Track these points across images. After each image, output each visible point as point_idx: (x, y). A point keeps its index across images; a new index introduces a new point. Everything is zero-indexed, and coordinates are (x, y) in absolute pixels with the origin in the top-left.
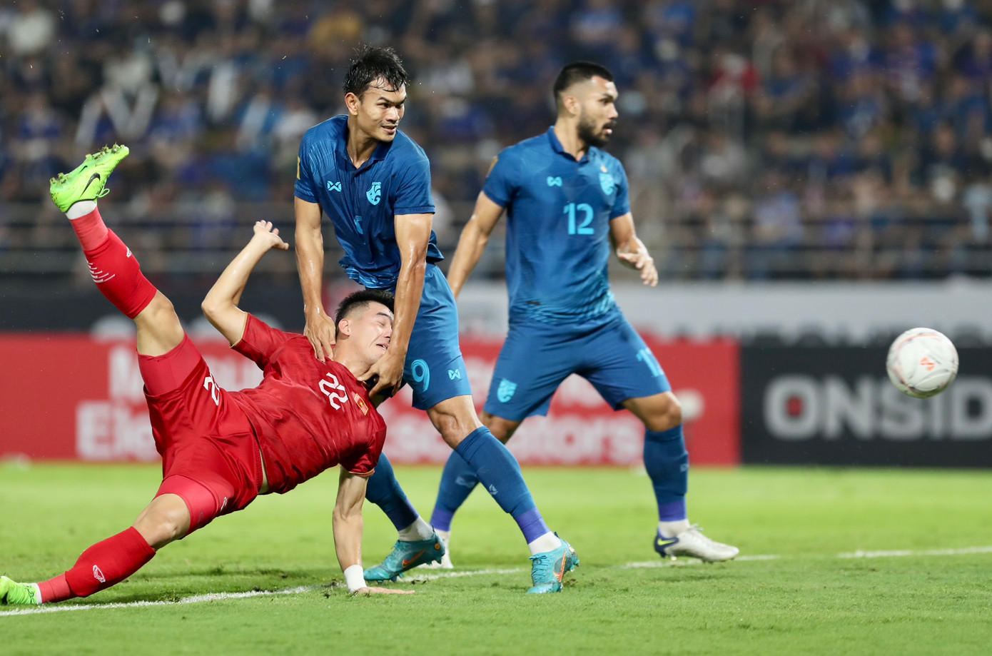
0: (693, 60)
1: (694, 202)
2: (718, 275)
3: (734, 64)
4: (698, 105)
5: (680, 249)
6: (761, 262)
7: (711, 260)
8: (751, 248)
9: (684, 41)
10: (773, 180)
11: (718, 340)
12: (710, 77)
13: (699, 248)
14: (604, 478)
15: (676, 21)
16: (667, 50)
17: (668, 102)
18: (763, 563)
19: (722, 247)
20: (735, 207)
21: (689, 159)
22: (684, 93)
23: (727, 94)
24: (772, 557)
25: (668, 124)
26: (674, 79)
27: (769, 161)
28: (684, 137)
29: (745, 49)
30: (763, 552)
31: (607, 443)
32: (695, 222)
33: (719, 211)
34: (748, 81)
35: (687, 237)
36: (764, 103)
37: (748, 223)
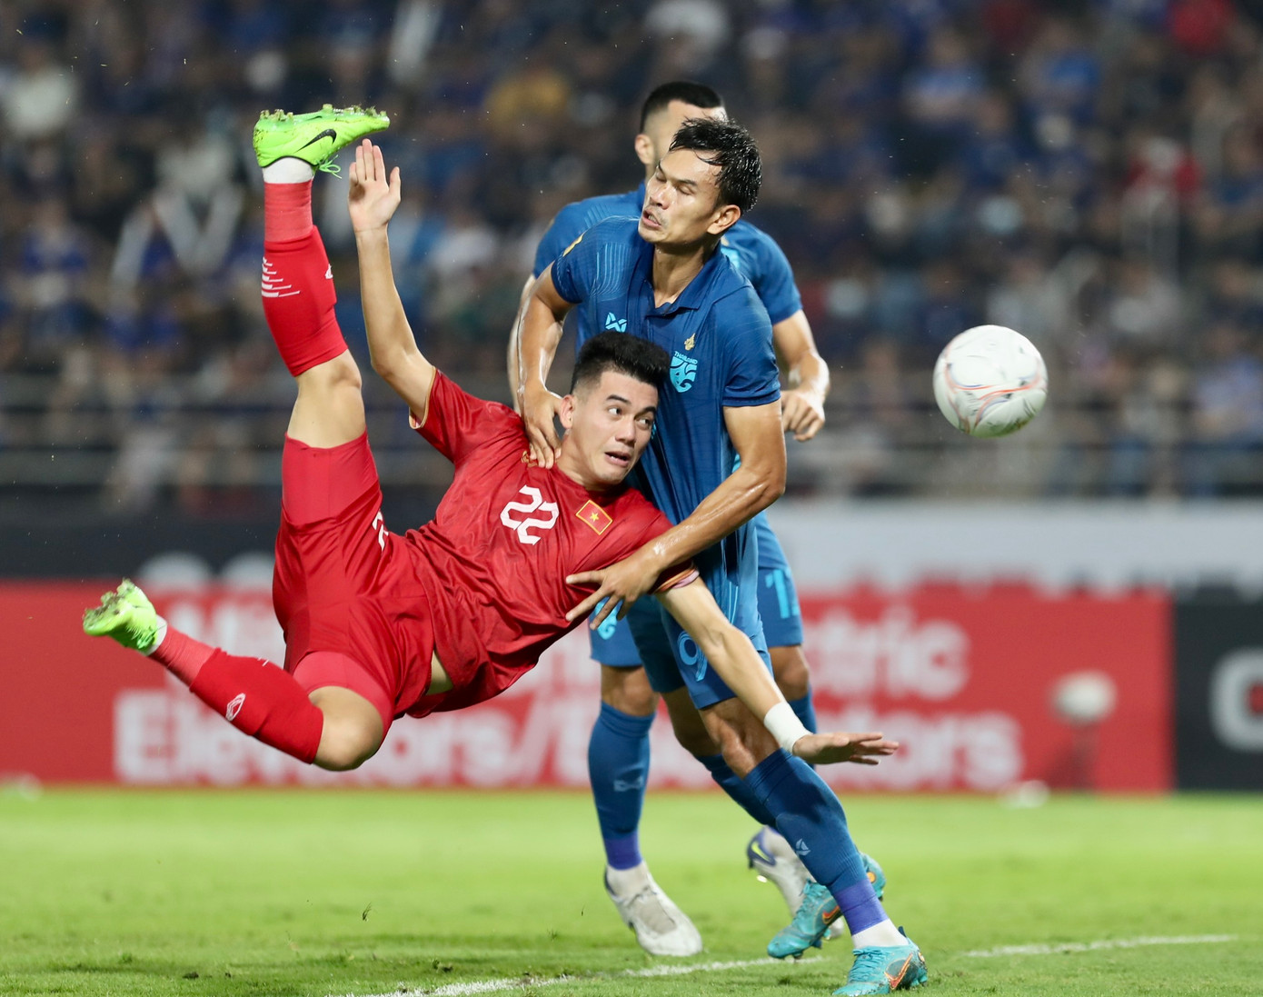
0: (1097, 148)
1: (1101, 373)
2: (1137, 490)
3: (1161, 155)
4: (1106, 219)
5: (1077, 449)
6: (1205, 469)
7: (1126, 465)
8: (1190, 447)
9: (1082, 117)
10: (1225, 337)
11: (1137, 593)
12: (1123, 174)
13: (1105, 446)
14: (957, 812)
15: (1069, 85)
16: (1055, 131)
17: (1056, 214)
18: (1210, 947)
19: (1142, 445)
20: (1165, 381)
21: (1091, 304)
22: (1083, 200)
23: (1151, 202)
24: (1224, 938)
25: (1058, 249)
26: (1066, 178)
27: (1218, 308)
28: (1082, 270)
29: (1181, 131)
30: (1210, 931)
31: (960, 756)
32: (1100, 406)
33: (1138, 388)
34: (1185, 181)
35: (1086, 428)
36: (1210, 216)
37: (1184, 406)
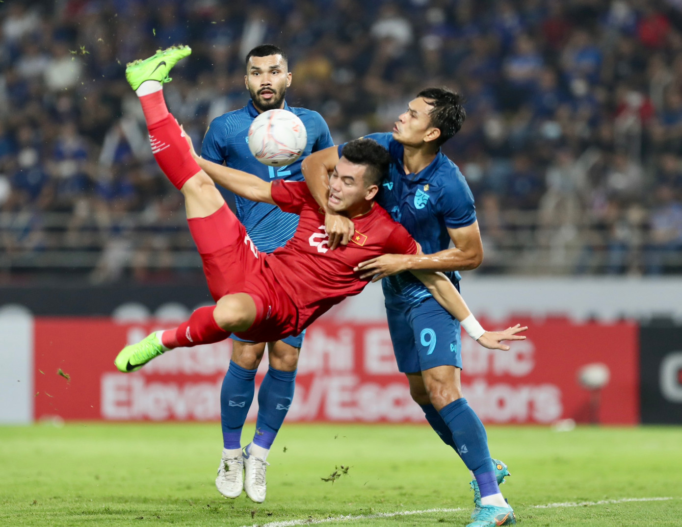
0: (601, 95)
1: (602, 210)
2: (622, 270)
3: (634, 99)
4: (605, 132)
5: (591, 249)
6: (657, 259)
7: (616, 257)
8: (647, 248)
9: (593, 80)
10: (666, 192)
11: (621, 321)
12: (615, 109)
13: (607, 248)
14: (529, 434)
15: (587, 64)
16: (579, 87)
17: (580, 129)
18: (659, 503)
19: (624, 247)
20: (635, 215)
21: (597, 175)
22: (593, 123)
23: (628, 123)
24: (666, 498)
25: (582, 147)
26: (585, 111)
27: (662, 177)
28: (593, 158)
29: (644, 87)
30: (659, 495)
31: (531, 405)
32: (602, 227)
33: (622, 219)
34: (645, 112)
35: (596, 238)
36: (658, 130)
37: (645, 227)
